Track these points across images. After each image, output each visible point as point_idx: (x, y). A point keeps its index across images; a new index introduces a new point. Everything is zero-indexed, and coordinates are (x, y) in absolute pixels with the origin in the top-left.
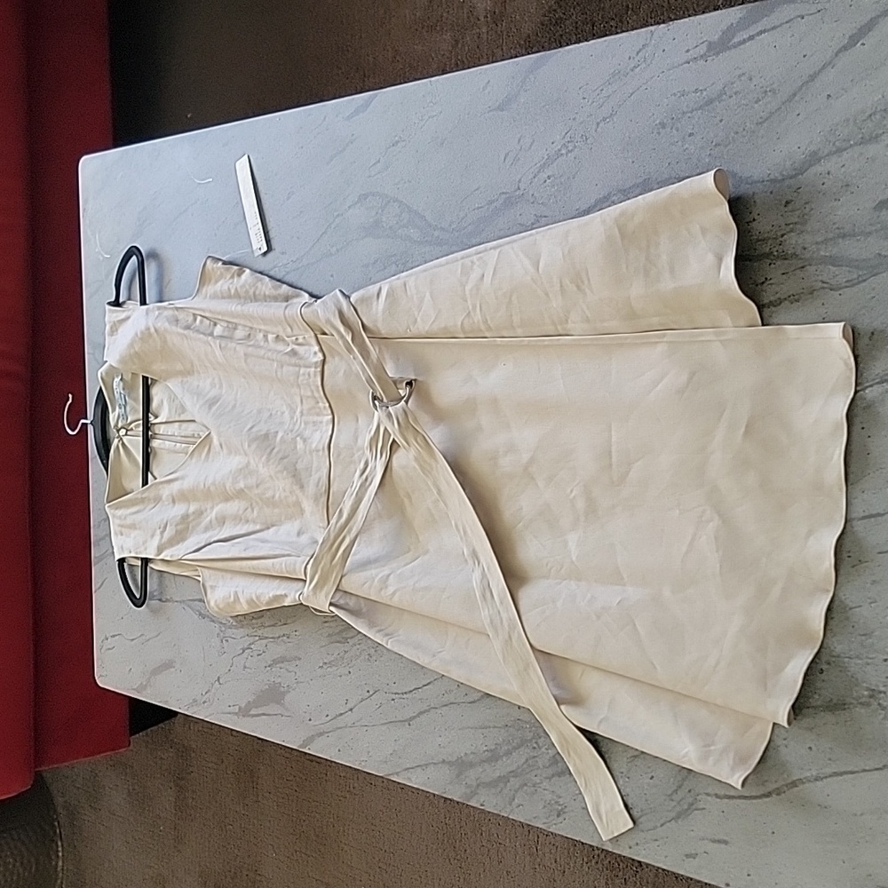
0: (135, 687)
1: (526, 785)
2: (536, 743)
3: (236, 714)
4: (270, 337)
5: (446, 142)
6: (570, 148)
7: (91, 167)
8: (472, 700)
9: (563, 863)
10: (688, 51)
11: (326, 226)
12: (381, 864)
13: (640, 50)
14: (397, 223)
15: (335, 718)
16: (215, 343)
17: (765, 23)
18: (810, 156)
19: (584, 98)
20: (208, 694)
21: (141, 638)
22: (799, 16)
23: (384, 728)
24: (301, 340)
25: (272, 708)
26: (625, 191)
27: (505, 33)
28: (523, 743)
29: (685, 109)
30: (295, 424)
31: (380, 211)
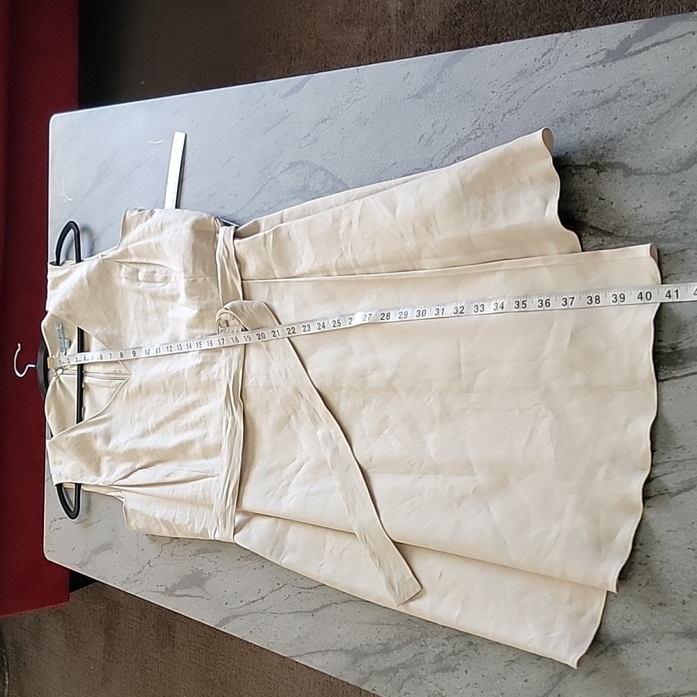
0: (77, 563)
1: (413, 676)
2: (424, 641)
3: (163, 593)
5: (368, 122)
6: (479, 134)
7: (61, 124)
10: (588, 57)
11: (260, 187)
13: (546, 53)
14: (323, 188)
15: (248, 604)
17: (659, 36)
18: (695, 154)
19: (493, 92)
20: (139, 574)
22: (690, 32)
23: (291, 616)
25: (195, 591)
27: (412, 30)
28: (412, 640)
29: (583, 107)
31: (308, 178)
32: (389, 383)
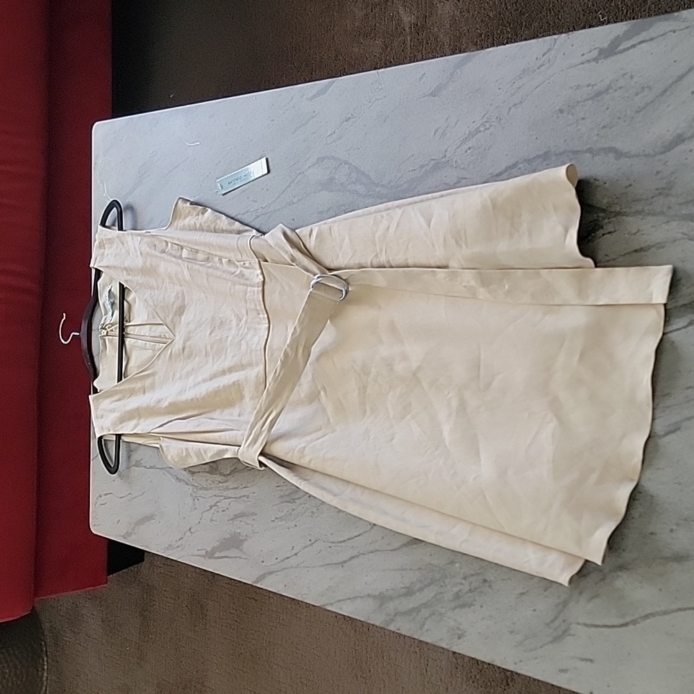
0: (122, 534)
1: (434, 614)
2: (443, 582)
3: (203, 556)
4: (224, 260)
5: (388, 119)
6: (487, 127)
7: (102, 130)
8: (393, 548)
9: (446, 681)
10: (583, 55)
11: (289, 181)
12: (302, 680)
13: (546, 53)
14: (347, 180)
15: (283, 561)
16: (183, 265)
17: (645, 35)
18: (676, 137)
19: (500, 89)
20: (181, 541)
21: (128, 497)
22: (671, 31)
23: (322, 569)
24: (247, 265)
25: (233, 552)
26: (529, 160)
27: (425, 41)
28: (433, 582)
29: (580, 99)
30: (239, 330)
31: (334, 171)
32: (414, 375)
